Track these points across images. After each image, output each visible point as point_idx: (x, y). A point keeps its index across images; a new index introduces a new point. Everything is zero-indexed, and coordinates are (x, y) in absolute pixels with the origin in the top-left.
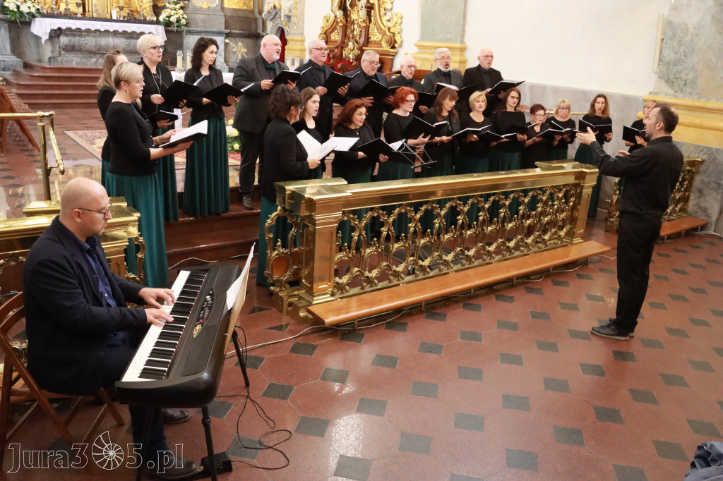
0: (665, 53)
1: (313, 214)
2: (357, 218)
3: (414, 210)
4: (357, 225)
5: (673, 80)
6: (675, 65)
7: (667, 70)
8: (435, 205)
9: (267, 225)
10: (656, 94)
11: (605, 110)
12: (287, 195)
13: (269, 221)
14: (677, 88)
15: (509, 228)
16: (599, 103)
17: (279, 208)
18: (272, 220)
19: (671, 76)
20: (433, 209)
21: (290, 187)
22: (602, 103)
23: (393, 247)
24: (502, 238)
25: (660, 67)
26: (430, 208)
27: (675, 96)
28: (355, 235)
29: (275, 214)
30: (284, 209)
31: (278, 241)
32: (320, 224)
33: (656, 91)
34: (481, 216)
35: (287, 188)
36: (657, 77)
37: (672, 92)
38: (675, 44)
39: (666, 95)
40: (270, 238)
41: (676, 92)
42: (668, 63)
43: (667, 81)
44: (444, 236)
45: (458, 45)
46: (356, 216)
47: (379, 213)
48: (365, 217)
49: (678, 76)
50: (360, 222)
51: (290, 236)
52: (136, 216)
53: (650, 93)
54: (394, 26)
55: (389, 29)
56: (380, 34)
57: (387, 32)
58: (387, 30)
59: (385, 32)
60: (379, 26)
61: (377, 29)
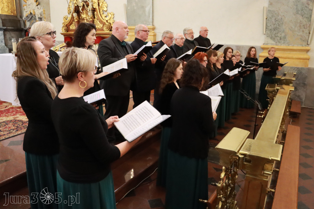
0: (269, 25)
5: (274, 37)
6: (274, 30)
7: (270, 33)
10: (267, 44)
11: (255, 55)
14: (276, 41)
16: (253, 51)
19: (273, 35)
22: (255, 51)
25: (267, 31)
27: (277, 45)
33: (266, 43)
36: (266, 36)
37: (275, 43)
38: (273, 21)
39: (272, 44)
41: (276, 43)
42: (271, 30)
43: (271, 38)
45: (152, 27)
49: (276, 35)
53: (264, 44)
54: (110, 19)
55: (107, 21)
56: (101, 24)
57: (106, 23)
58: (106, 21)
59: (105, 23)
60: (100, 19)
61: (99, 21)
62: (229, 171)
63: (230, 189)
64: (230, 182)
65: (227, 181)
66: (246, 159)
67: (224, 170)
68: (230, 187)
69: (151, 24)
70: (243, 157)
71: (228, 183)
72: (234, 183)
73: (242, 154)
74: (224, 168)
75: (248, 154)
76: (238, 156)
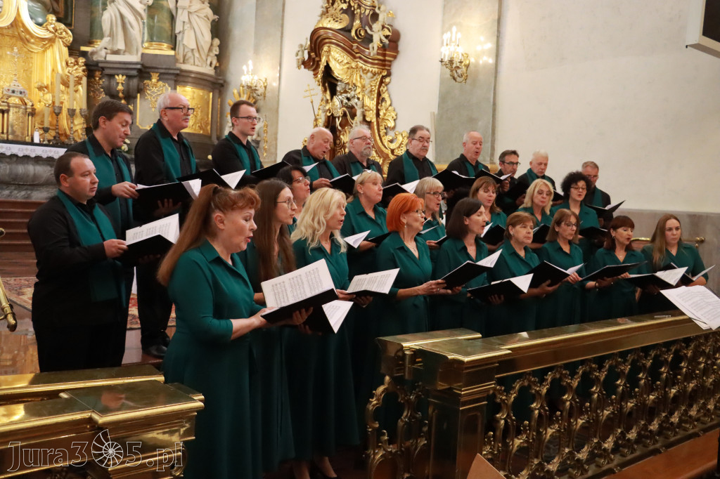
1: (455, 385)
2: (505, 391)
3: (569, 375)
4: (504, 400)
8: (594, 366)
9: (370, 407)
12: (407, 357)
13: (374, 401)
15: (672, 395)
17: (387, 378)
18: (378, 400)
20: (592, 370)
21: (412, 343)
23: (546, 434)
24: (664, 412)
26: (588, 369)
28: (502, 417)
29: (381, 389)
30: (395, 380)
31: (384, 434)
32: (465, 404)
34: (642, 379)
35: (405, 345)
40: (374, 429)
44: (603, 411)
46: (503, 388)
47: (530, 381)
48: (515, 388)
50: (506, 396)
51: (400, 423)
52: (197, 402)
54: (399, 147)
55: (393, 151)
56: (380, 158)
57: (390, 155)
58: (390, 152)
59: (387, 155)
60: (379, 148)
61: (376, 151)
69: (489, 159)
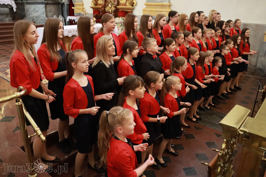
62: (229, 142)
63: (228, 156)
64: (229, 150)
65: (226, 150)
66: (245, 135)
67: (225, 142)
68: (229, 155)
70: (243, 134)
71: (228, 152)
72: (232, 152)
73: (242, 131)
74: (225, 140)
75: (247, 132)
76: (238, 132)
